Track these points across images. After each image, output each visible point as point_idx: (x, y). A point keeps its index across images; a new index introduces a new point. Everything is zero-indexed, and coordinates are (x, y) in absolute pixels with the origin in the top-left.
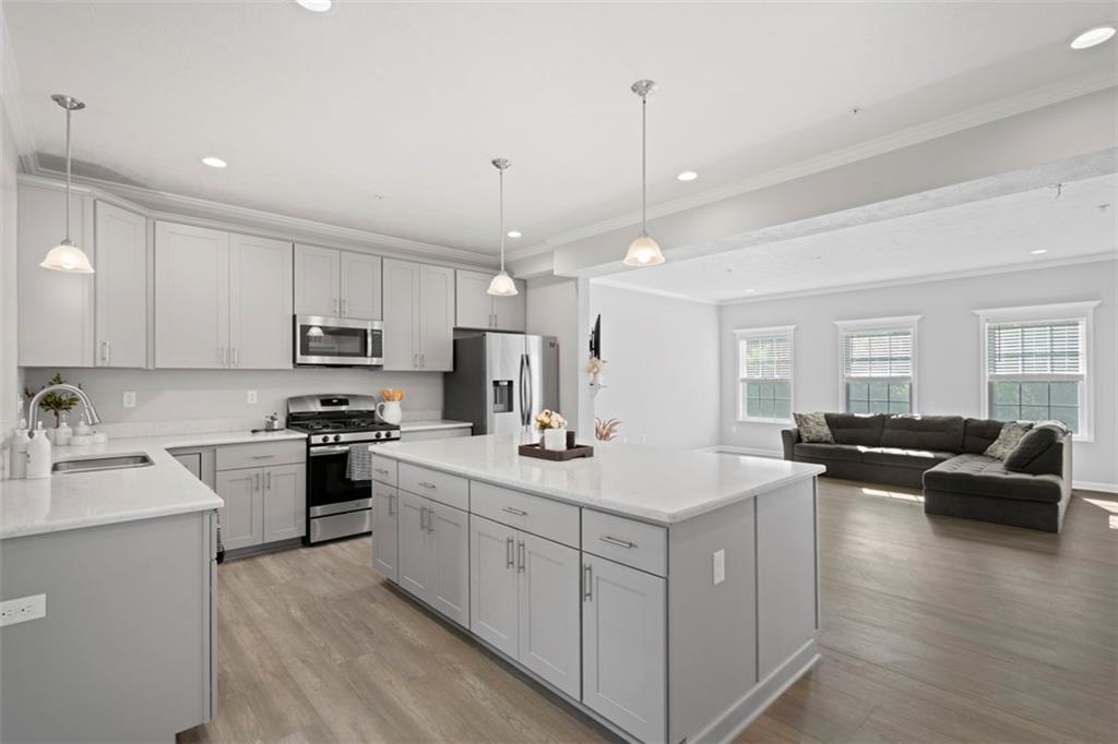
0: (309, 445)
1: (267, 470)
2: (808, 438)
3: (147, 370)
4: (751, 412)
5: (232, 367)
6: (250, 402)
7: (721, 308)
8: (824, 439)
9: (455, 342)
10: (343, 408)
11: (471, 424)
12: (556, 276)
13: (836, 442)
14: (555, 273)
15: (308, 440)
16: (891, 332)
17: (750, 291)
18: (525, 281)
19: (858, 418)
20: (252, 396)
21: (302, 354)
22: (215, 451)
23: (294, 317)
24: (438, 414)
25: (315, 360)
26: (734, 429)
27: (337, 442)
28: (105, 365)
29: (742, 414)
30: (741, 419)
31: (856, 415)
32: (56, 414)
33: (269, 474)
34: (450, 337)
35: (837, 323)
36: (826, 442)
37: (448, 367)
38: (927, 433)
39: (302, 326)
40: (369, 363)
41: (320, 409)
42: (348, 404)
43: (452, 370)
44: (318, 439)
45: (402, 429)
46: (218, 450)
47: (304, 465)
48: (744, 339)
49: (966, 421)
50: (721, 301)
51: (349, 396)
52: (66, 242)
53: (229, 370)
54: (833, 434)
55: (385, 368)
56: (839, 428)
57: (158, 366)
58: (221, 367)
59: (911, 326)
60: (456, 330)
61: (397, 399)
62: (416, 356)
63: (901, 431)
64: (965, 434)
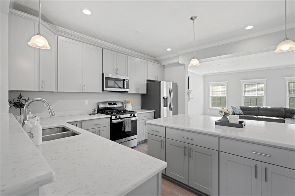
0: (111, 119)
1: (98, 129)
2: (237, 113)
3: (55, 92)
4: (213, 105)
5: (84, 92)
6: (86, 104)
7: (204, 76)
8: (241, 114)
9: (147, 84)
10: (115, 106)
11: (154, 111)
12: (180, 64)
13: (244, 114)
14: (180, 63)
15: (111, 118)
16: (256, 83)
17: (216, 71)
18: (164, 66)
19: (250, 108)
20: (87, 102)
21: (106, 87)
22: (82, 122)
23: (103, 74)
24: (140, 107)
25: (109, 89)
26: (208, 111)
27: (120, 118)
28: (43, 90)
29: (210, 106)
30: (210, 108)
31: (250, 107)
32: (20, 110)
33: (99, 130)
34: (146, 82)
35: (241, 81)
36: (241, 115)
37: (145, 92)
38: (273, 112)
39: (106, 77)
40: (125, 91)
41: (109, 106)
42: (116, 105)
43: (146, 93)
44: (113, 117)
45: (137, 113)
46: (83, 122)
47: (110, 126)
48: (211, 85)
49: (285, 109)
50: (204, 74)
51: (117, 102)
52: (39, 34)
53: (83, 92)
54: (243, 112)
55: (129, 93)
56: (245, 110)
57: (59, 91)
58: (80, 92)
59: (264, 82)
60: (147, 80)
61: (131, 102)
62: (137, 88)
63: (265, 111)
64: (285, 112)
